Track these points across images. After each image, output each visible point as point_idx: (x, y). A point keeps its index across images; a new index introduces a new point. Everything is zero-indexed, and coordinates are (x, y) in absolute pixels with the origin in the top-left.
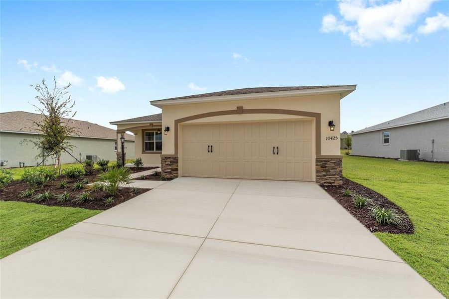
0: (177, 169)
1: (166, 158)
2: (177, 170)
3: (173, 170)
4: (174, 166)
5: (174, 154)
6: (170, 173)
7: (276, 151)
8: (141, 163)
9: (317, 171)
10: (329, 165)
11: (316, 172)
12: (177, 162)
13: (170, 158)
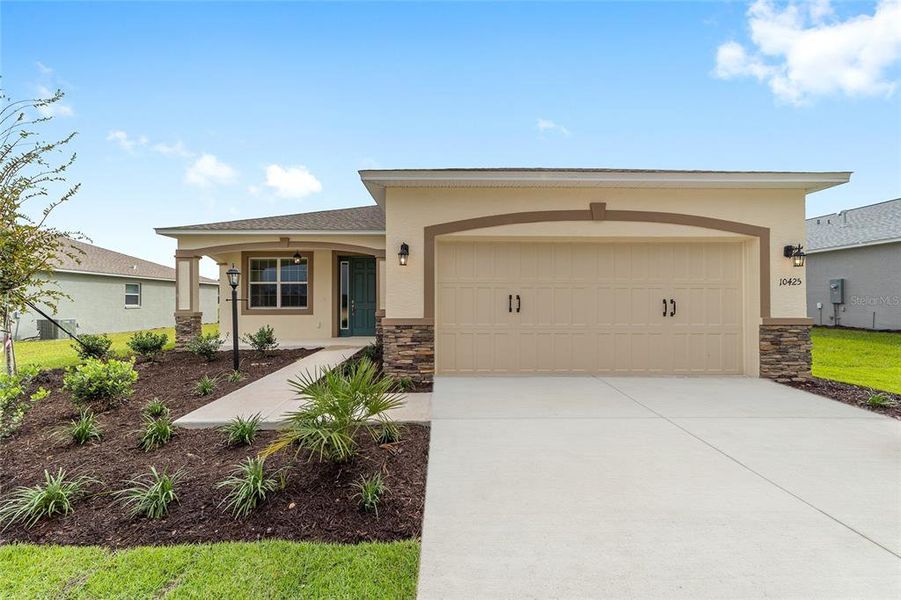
0: (432, 356)
1: (398, 327)
2: (430, 358)
3: (417, 359)
4: (423, 350)
5: (422, 316)
6: (411, 367)
7: (670, 308)
8: (270, 341)
9: (763, 352)
10: (786, 339)
11: (761, 354)
12: (431, 339)
13: (411, 327)
